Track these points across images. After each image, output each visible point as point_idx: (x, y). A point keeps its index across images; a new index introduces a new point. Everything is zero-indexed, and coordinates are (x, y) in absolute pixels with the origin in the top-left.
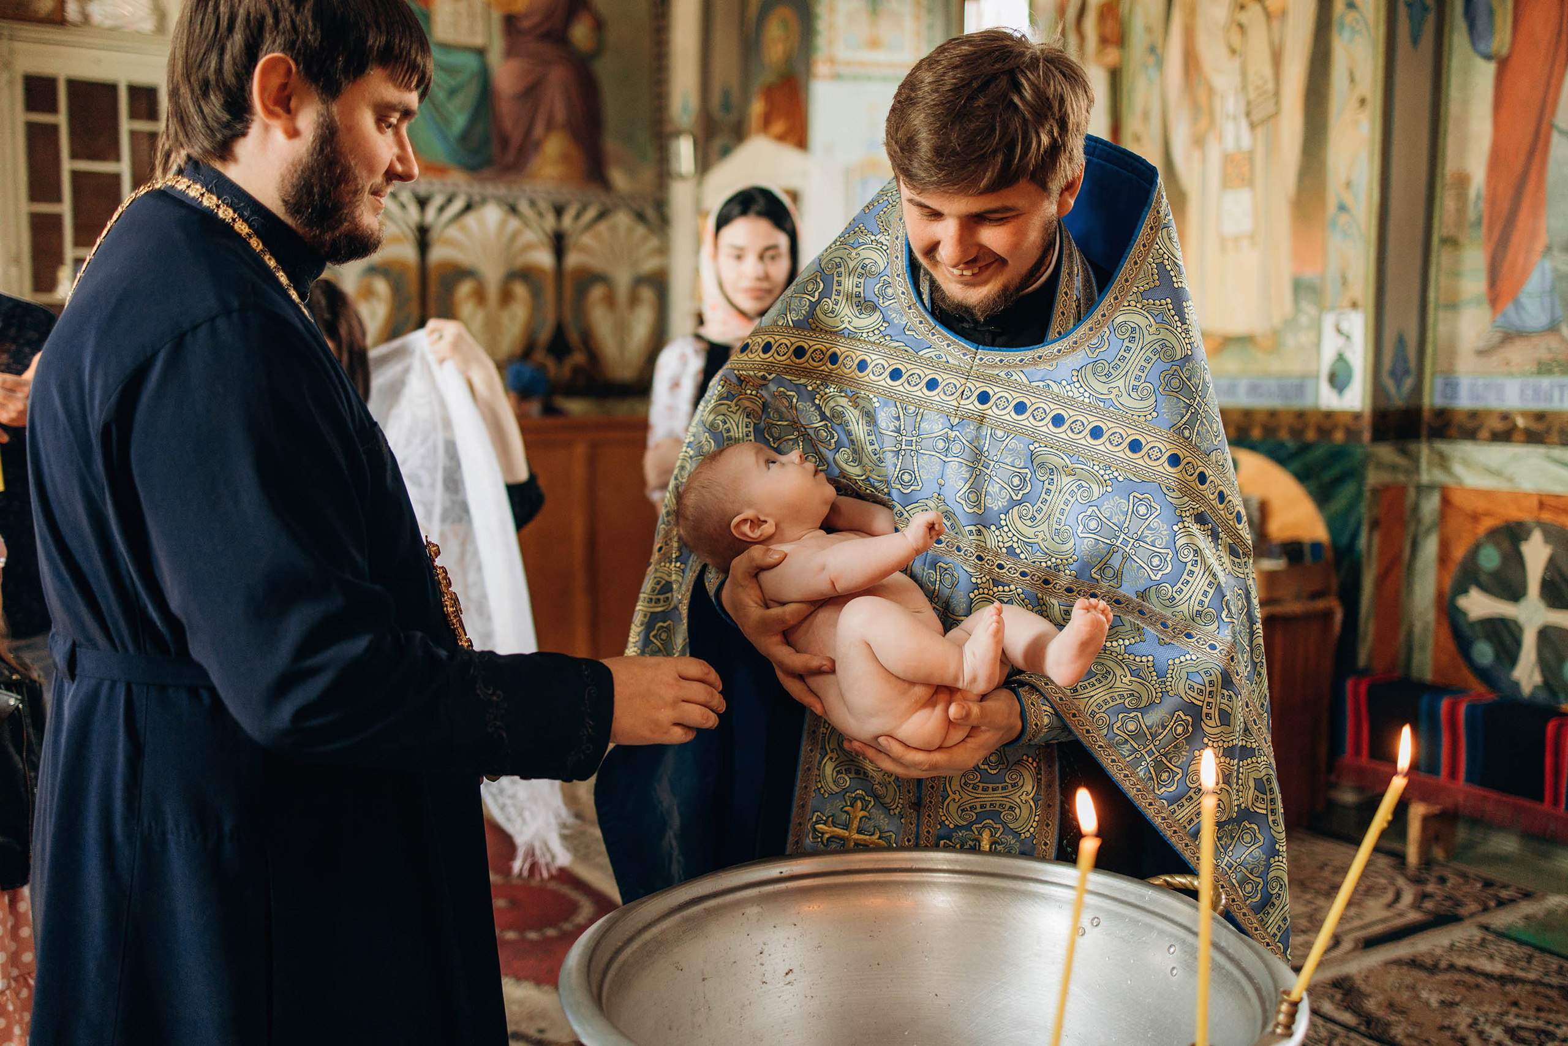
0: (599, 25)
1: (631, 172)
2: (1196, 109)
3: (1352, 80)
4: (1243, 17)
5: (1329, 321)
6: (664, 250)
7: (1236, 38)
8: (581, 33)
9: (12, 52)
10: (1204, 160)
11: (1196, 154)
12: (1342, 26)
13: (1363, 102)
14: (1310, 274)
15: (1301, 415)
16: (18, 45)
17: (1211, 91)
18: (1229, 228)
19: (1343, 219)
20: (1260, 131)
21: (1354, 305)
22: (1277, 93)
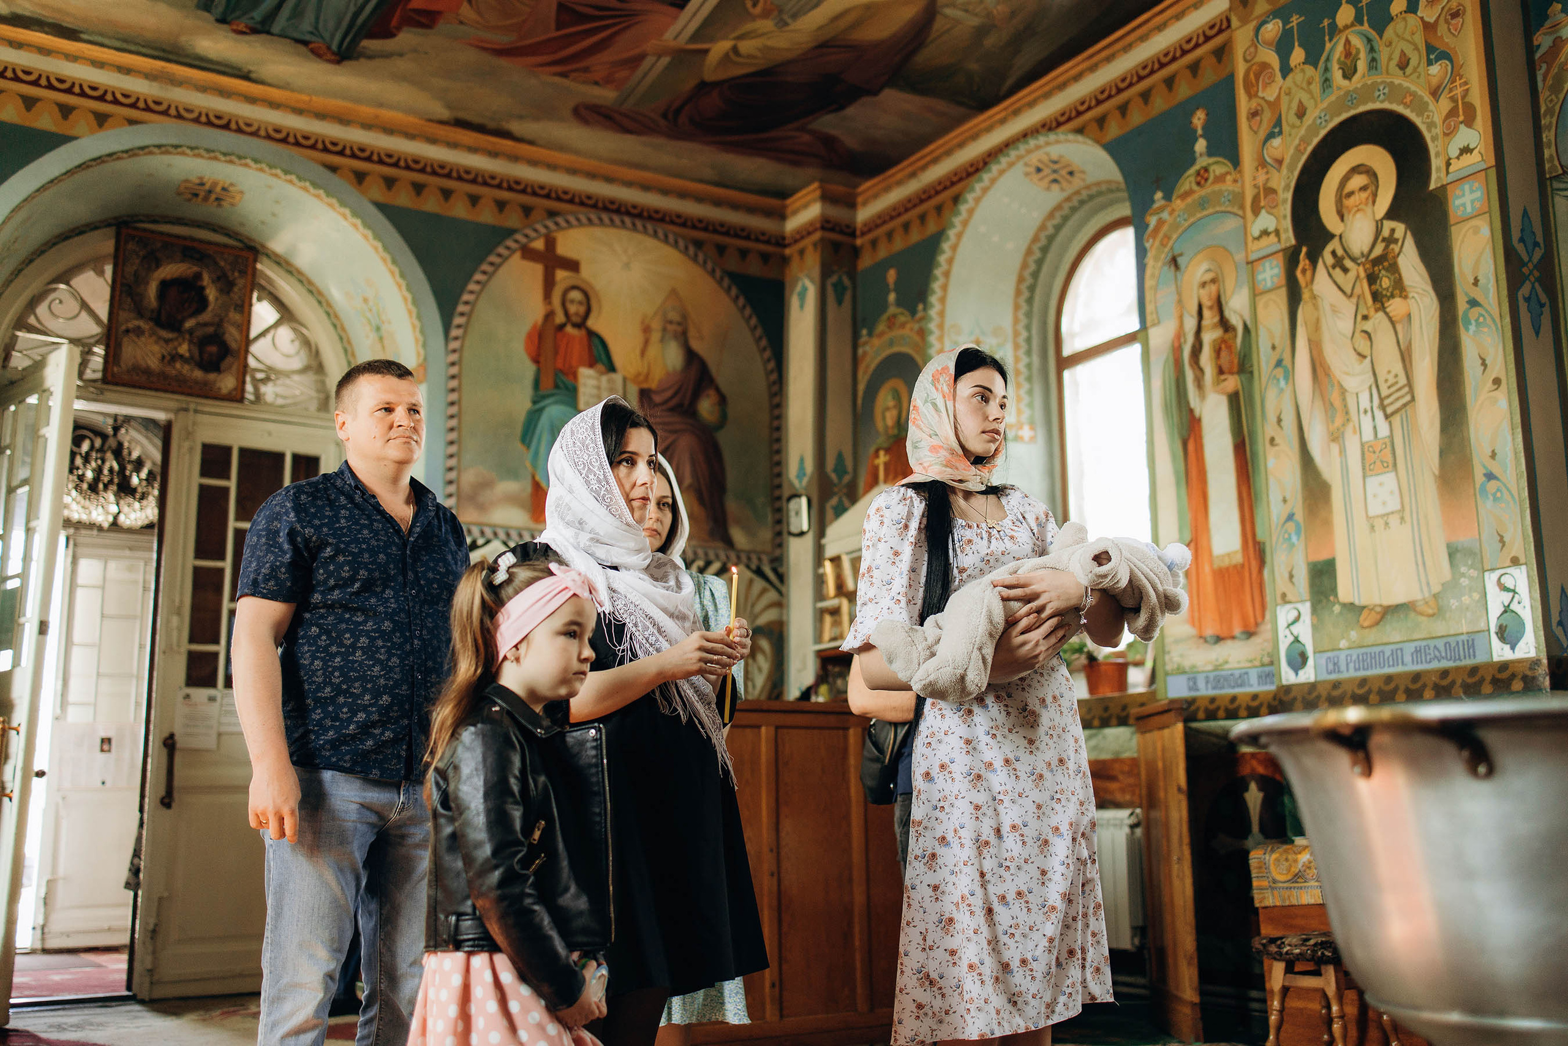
0: (723, 400)
1: (750, 532)
2: (1329, 408)
3: (1484, 364)
4: (1368, 326)
5: (1491, 579)
6: (781, 604)
7: (1363, 345)
8: (706, 407)
9: (194, 424)
10: (1343, 451)
11: (1335, 448)
12: (1467, 323)
13: (1497, 382)
14: (1464, 539)
15: (1474, 670)
16: (200, 418)
17: (1343, 392)
18: (1375, 509)
19: (1492, 485)
20: (1396, 420)
21: (1515, 562)
22: (1410, 384)
